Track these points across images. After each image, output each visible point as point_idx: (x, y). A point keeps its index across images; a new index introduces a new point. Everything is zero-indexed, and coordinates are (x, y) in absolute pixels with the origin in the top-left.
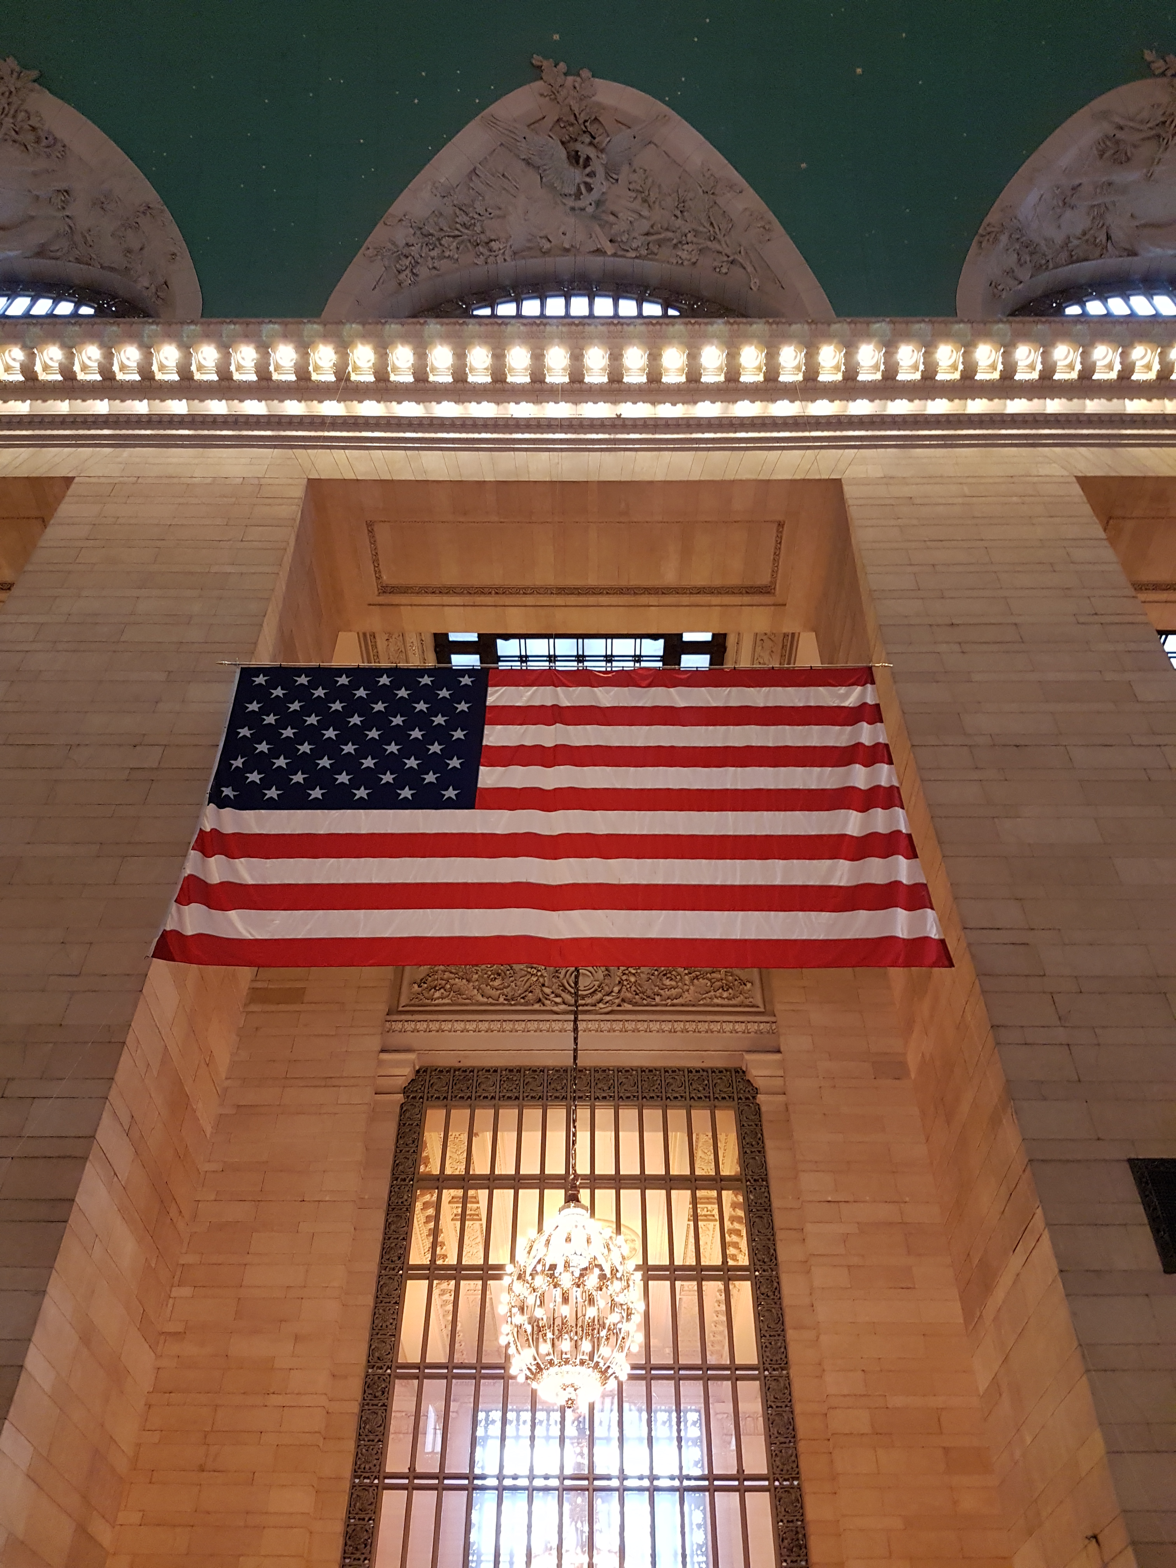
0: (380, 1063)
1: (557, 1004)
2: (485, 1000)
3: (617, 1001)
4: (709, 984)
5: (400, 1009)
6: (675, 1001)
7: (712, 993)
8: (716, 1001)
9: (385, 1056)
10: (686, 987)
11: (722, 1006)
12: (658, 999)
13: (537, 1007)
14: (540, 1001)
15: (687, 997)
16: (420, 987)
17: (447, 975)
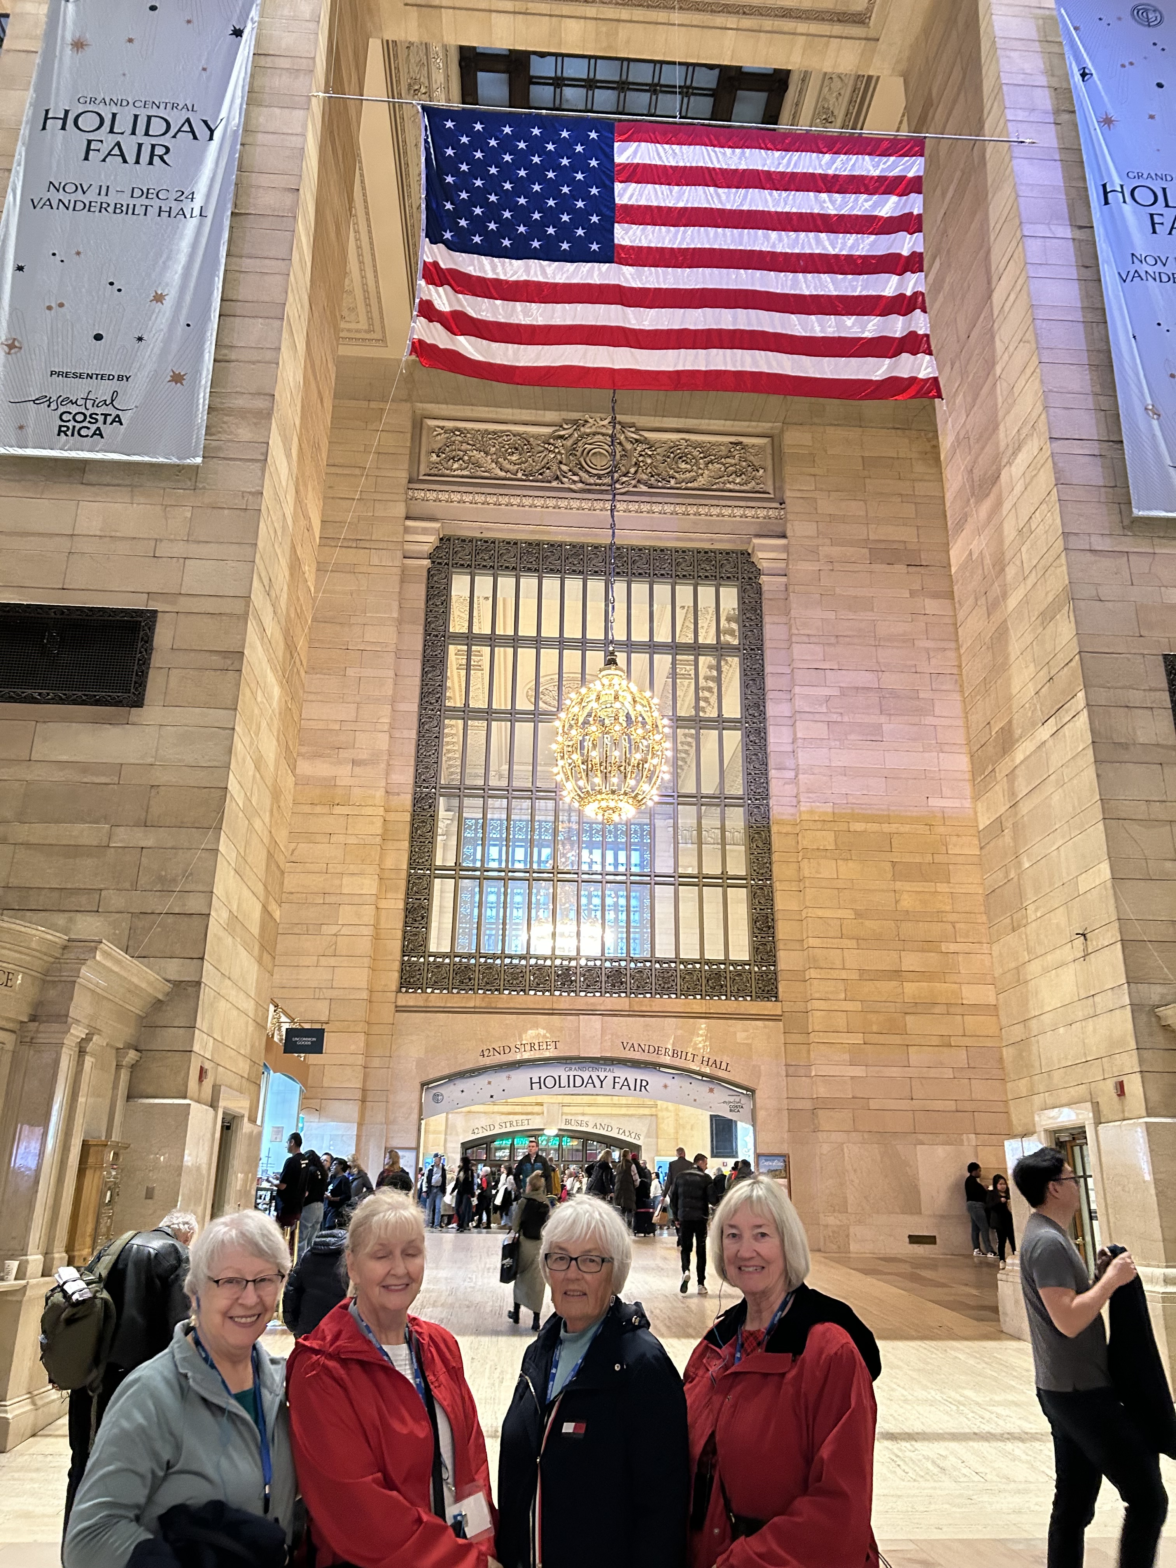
0: (407, 530)
1: (574, 482)
2: (503, 474)
3: (633, 482)
4: (723, 469)
5: (421, 477)
6: (689, 485)
7: (725, 478)
8: (728, 486)
9: (409, 523)
10: (700, 471)
11: (734, 491)
12: (673, 481)
13: (554, 484)
14: (557, 478)
15: (701, 481)
16: (438, 456)
17: (465, 446)
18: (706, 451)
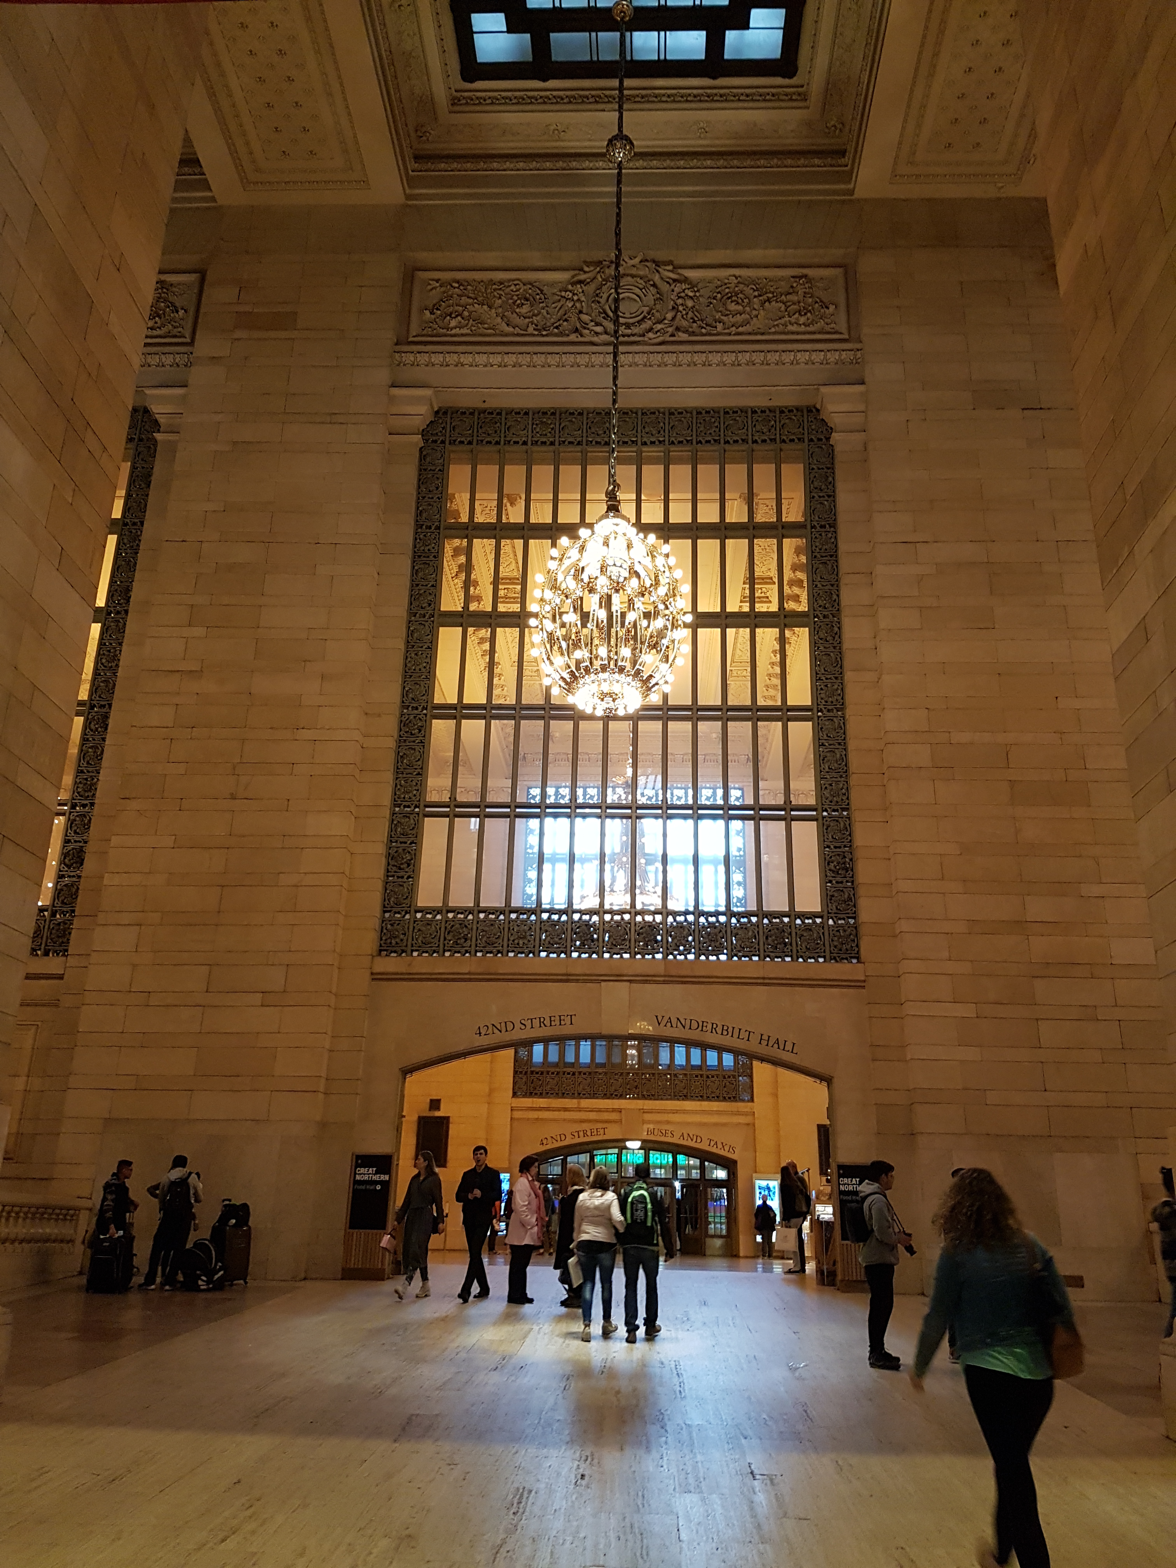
0: (392, 398)
1: (597, 333)
3: (670, 330)
4: (783, 308)
5: (411, 339)
6: (741, 329)
7: (787, 319)
8: (790, 328)
9: (395, 391)
10: (754, 313)
11: (798, 333)
12: (720, 326)
13: (573, 337)
14: (576, 330)
15: (756, 324)
16: (432, 313)
17: (464, 300)
18: (760, 289)
